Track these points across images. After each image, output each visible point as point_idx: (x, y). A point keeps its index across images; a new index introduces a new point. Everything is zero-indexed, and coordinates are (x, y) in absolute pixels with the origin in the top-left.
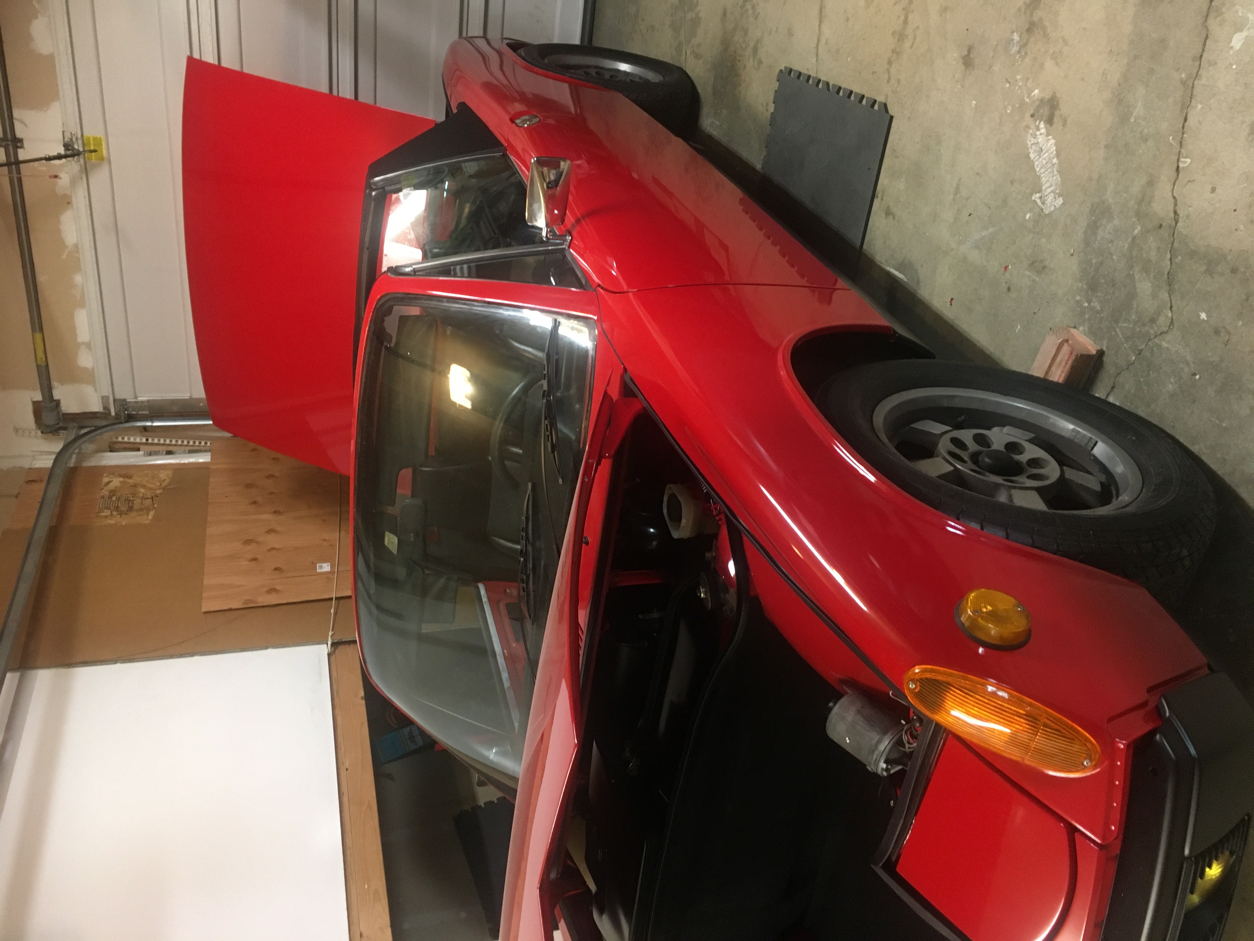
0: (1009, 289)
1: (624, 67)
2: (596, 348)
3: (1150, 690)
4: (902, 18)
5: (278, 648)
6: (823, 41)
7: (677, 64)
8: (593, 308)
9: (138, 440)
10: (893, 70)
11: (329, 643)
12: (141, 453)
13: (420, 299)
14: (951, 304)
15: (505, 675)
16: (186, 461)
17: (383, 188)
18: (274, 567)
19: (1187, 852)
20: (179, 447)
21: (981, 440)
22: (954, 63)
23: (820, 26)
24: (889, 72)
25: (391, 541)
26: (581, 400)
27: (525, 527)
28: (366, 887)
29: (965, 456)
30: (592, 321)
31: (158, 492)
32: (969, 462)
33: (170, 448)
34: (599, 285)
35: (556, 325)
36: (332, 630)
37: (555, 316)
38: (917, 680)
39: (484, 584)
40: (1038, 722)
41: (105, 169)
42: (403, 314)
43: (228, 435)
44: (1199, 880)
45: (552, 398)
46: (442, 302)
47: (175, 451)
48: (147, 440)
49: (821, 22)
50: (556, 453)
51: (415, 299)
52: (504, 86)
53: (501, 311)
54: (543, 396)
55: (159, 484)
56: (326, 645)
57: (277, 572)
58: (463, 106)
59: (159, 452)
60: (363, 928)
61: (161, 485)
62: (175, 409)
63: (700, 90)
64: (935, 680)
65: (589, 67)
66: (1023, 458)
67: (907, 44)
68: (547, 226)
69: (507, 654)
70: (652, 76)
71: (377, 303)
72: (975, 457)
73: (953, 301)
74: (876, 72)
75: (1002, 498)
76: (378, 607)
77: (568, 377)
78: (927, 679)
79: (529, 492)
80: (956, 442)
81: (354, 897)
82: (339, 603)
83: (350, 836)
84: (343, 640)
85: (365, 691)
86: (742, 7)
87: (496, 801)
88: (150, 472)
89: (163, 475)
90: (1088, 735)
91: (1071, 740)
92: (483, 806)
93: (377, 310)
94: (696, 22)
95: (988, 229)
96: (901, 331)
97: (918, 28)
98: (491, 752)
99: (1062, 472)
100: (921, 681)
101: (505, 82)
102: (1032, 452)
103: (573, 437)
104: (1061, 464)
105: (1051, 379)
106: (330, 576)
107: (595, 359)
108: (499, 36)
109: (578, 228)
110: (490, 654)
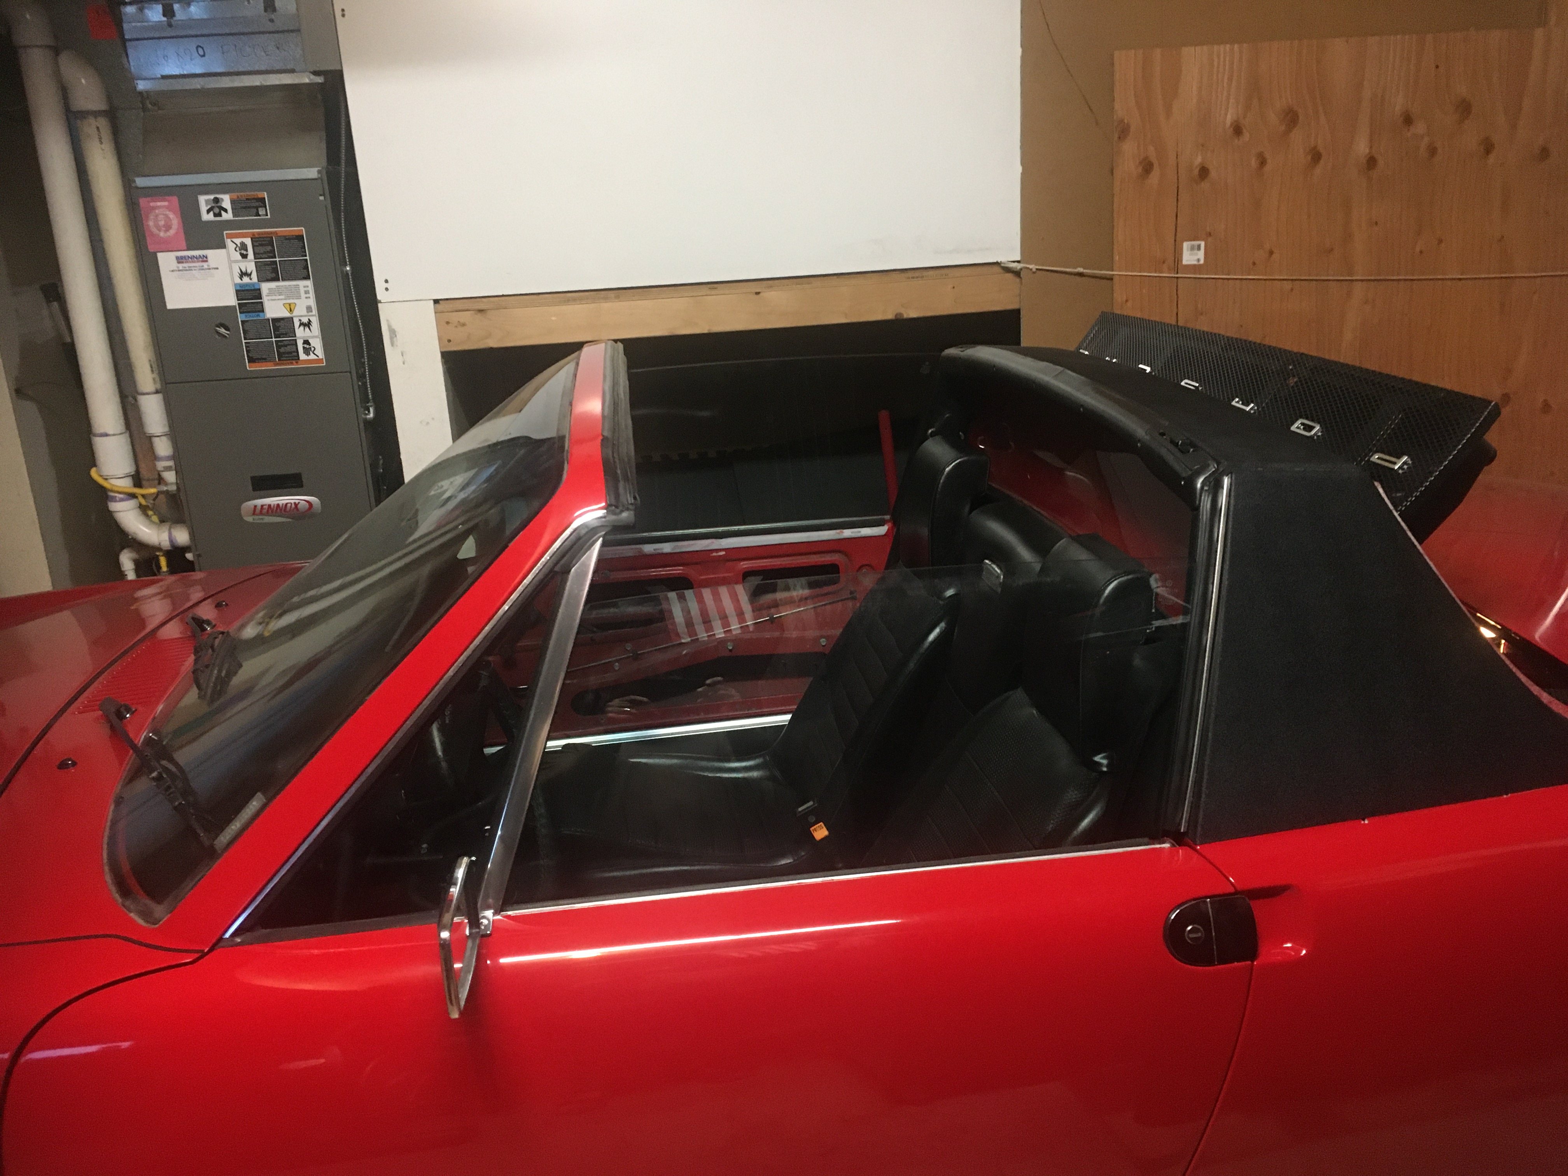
39: (885, 536)
56: (1017, 259)
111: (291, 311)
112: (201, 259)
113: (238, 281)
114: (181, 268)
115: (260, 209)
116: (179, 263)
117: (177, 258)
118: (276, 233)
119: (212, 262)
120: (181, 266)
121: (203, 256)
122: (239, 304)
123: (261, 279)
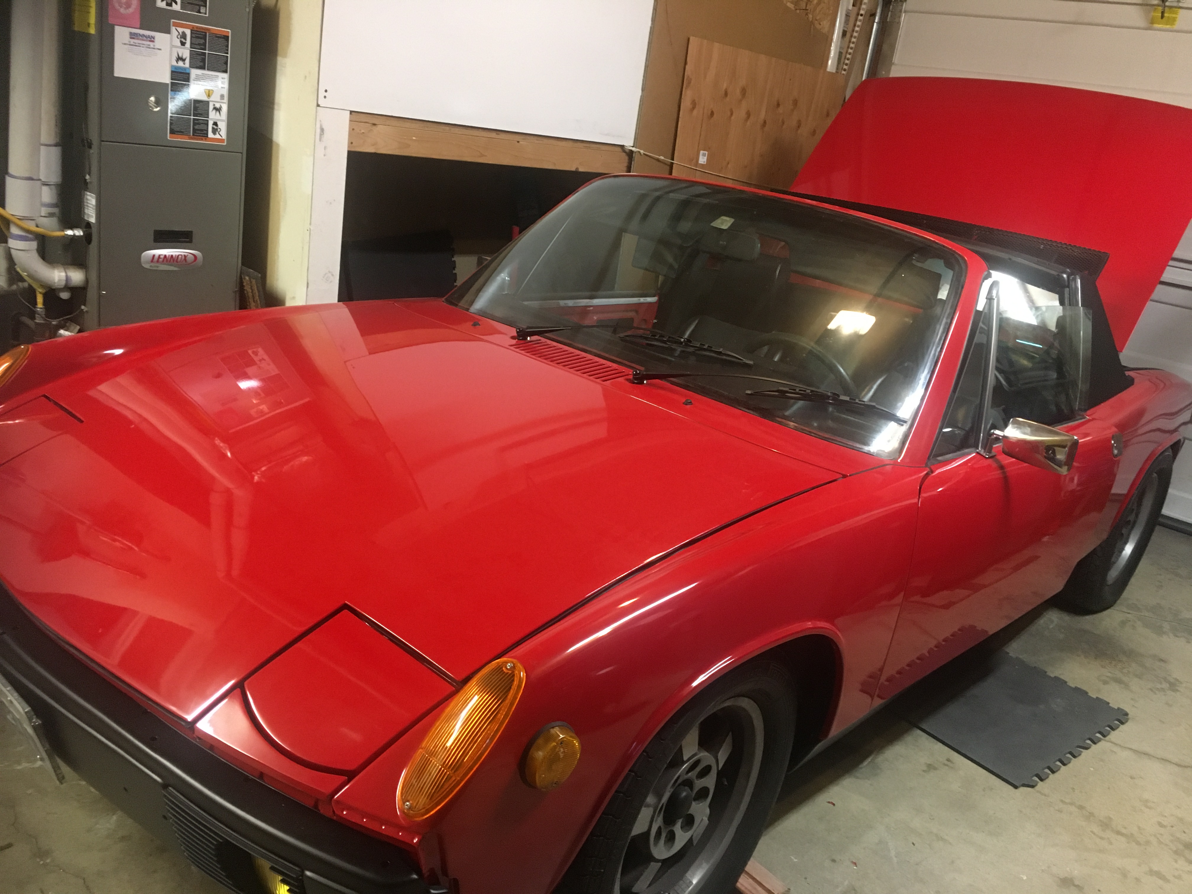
0: (834, 861)
1: (1128, 549)
2: (869, 454)
3: (456, 881)
4: (1124, 831)
5: (640, 101)
6: (1115, 749)
7: (1118, 602)
8: (907, 460)
9: (864, 6)
10: (1073, 809)
11: (634, 149)
12: (851, 7)
13: (955, 297)
14: (829, 802)
15: (570, 303)
16: (832, 48)
17: (1068, 286)
18: (714, 112)
19: (308, 873)
20: (847, 43)
21: (703, 793)
22: (1068, 869)
23: (1131, 749)
24: (1071, 804)
25: (725, 223)
26: (820, 428)
27: (713, 349)
28: (414, 138)
29: (692, 775)
30: (897, 457)
31: (810, 16)
32: (686, 777)
33: (848, 35)
34: (932, 472)
35: (900, 422)
36: (644, 154)
37: (909, 423)
38: (513, 672)
39: (655, 303)
40: (453, 771)
41: (1142, 23)
42: (942, 279)
43: (848, 94)
44: (280, 878)
45: (830, 401)
46: (947, 318)
47: (845, 39)
48: (862, 15)
49: (1135, 751)
50: (777, 393)
51: (956, 293)
52: (1136, 430)
53: (926, 371)
54: (835, 394)
55: (818, 18)
56: (632, 145)
57: (710, 112)
58: (1131, 382)
59: (847, 24)
60: (380, 128)
61: (816, 20)
62: (885, 47)
63: (1088, 617)
64: (510, 688)
65: (1137, 516)
66: (677, 828)
67: (1096, 829)
68: (1004, 437)
69: (589, 309)
70: (1113, 574)
71: (959, 255)
72: (689, 783)
73: (832, 805)
74: (1074, 791)
75: (650, 799)
76: (658, 198)
77: (847, 422)
78: (513, 681)
79: (745, 361)
80: (706, 771)
81: (408, 124)
82: (668, 165)
83: (460, 133)
84: (633, 163)
85: (583, 172)
86: (1165, 679)
87: (454, 272)
88: (831, 12)
89: (825, 24)
90: (432, 813)
91: (431, 797)
92: (453, 259)
93: (953, 253)
94: (1159, 631)
95: (896, 857)
96: (818, 748)
97: (1111, 843)
98: (506, 275)
99: (657, 861)
100: (513, 675)
101: (1140, 431)
102: (682, 838)
103: (787, 413)
104: (664, 862)
105: (742, 876)
106: (694, 161)
107: (859, 451)
108: (1187, 436)
109: (994, 465)
110: (594, 293)
111: (209, 96)
112: (149, 39)
113: (175, 63)
114: (132, 43)
115: (202, 8)
116: (131, 38)
117: (131, 33)
118: (208, 30)
119: (157, 44)
120: (132, 41)
121: (152, 36)
122: (172, 83)
123: (192, 66)
